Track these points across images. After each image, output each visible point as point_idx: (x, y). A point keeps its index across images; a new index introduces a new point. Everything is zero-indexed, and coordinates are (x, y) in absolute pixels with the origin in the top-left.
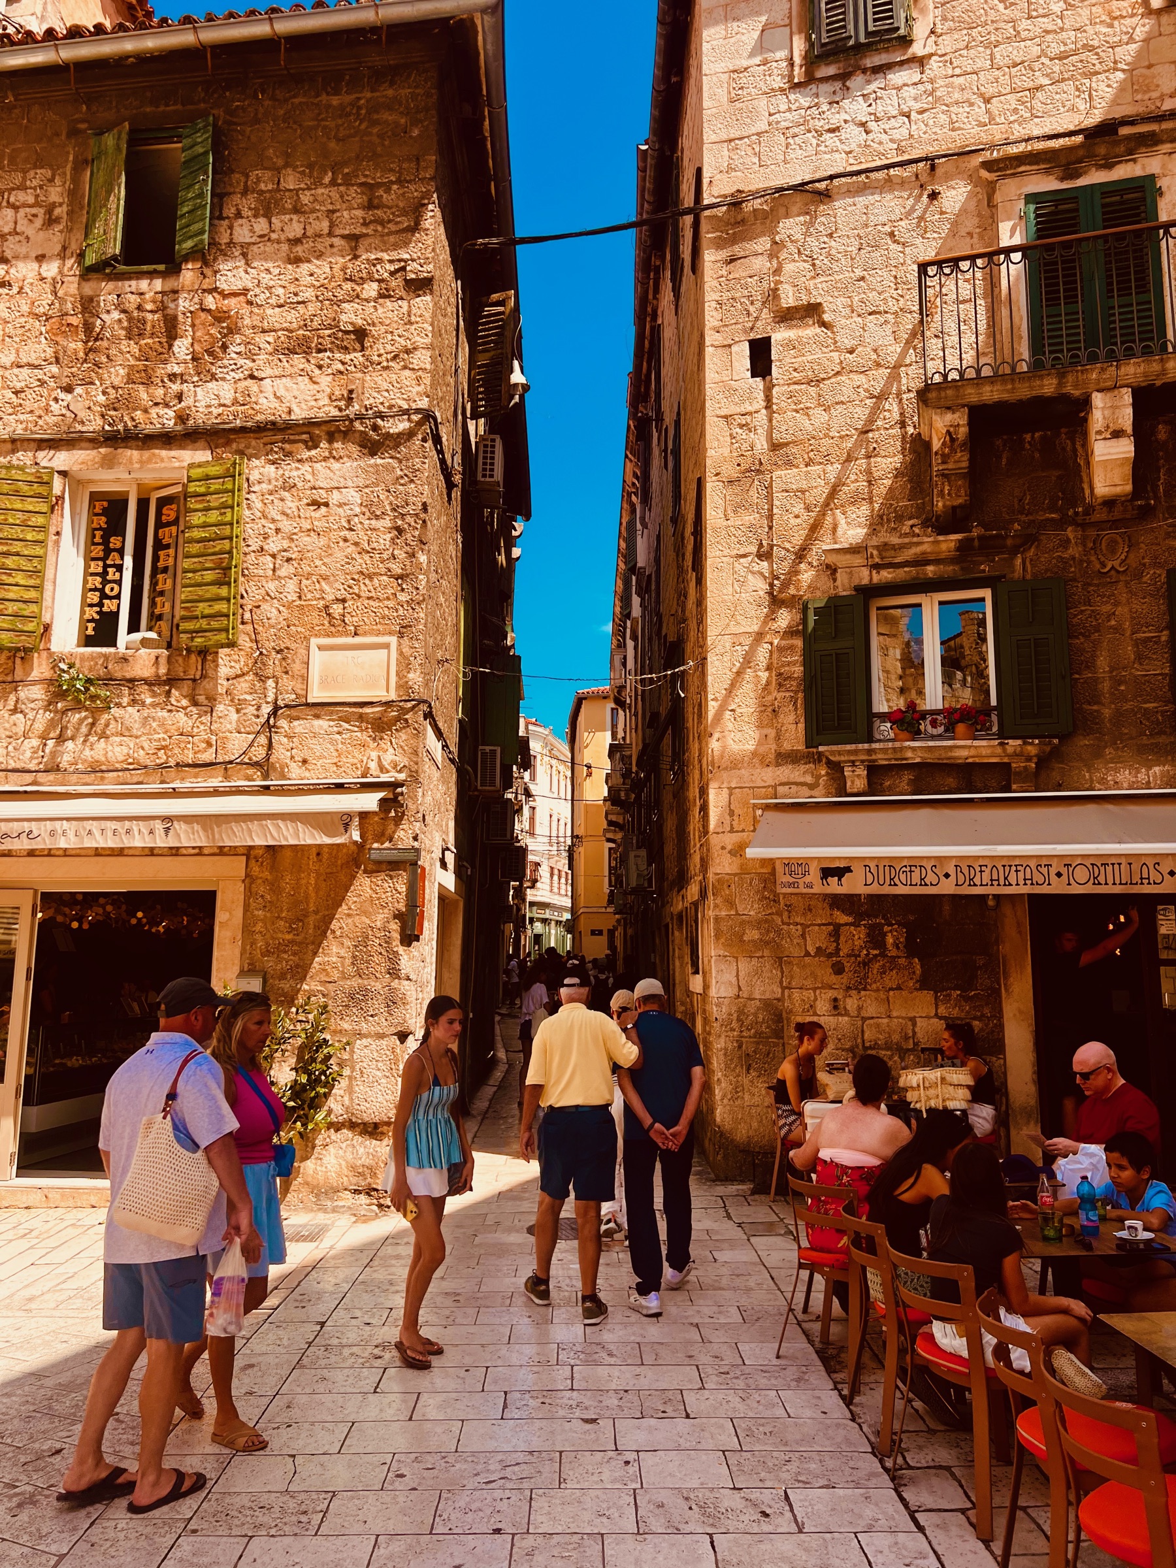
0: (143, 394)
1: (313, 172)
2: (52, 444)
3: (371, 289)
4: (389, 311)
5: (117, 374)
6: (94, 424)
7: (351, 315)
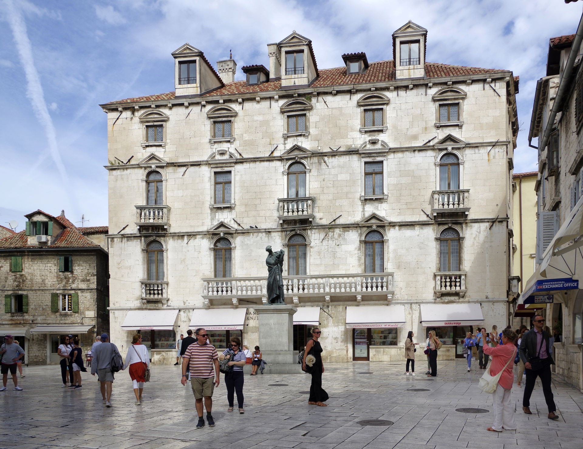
0: (67, 285)
1: (84, 261)
2: (58, 290)
3: (90, 275)
4: (92, 278)
5: (64, 283)
6: (62, 288)
7: (88, 278)
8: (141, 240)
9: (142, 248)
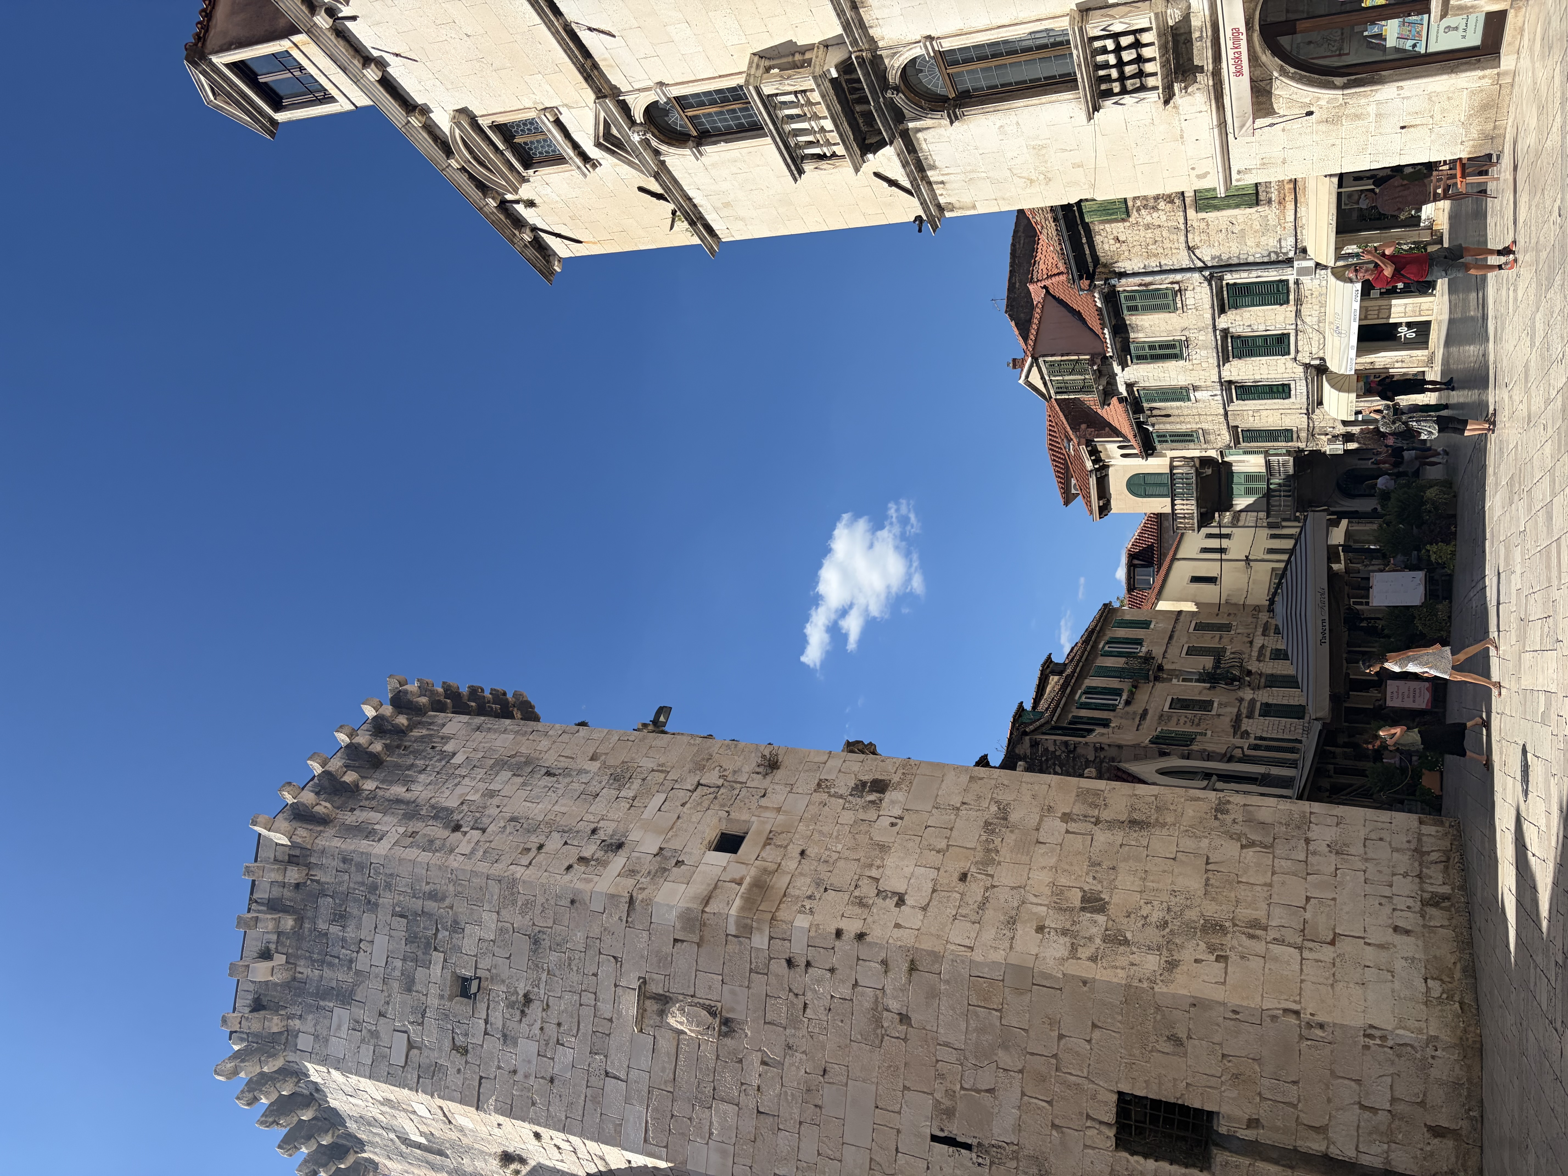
8: (919, 130)
9: (947, 122)
